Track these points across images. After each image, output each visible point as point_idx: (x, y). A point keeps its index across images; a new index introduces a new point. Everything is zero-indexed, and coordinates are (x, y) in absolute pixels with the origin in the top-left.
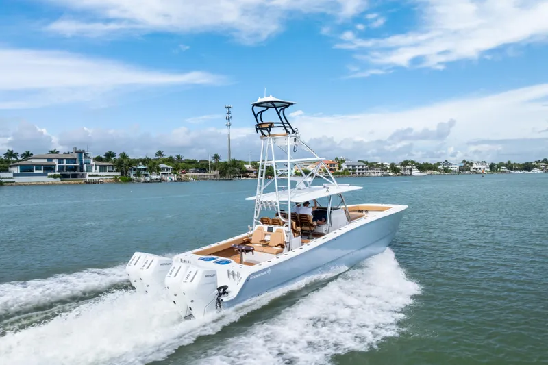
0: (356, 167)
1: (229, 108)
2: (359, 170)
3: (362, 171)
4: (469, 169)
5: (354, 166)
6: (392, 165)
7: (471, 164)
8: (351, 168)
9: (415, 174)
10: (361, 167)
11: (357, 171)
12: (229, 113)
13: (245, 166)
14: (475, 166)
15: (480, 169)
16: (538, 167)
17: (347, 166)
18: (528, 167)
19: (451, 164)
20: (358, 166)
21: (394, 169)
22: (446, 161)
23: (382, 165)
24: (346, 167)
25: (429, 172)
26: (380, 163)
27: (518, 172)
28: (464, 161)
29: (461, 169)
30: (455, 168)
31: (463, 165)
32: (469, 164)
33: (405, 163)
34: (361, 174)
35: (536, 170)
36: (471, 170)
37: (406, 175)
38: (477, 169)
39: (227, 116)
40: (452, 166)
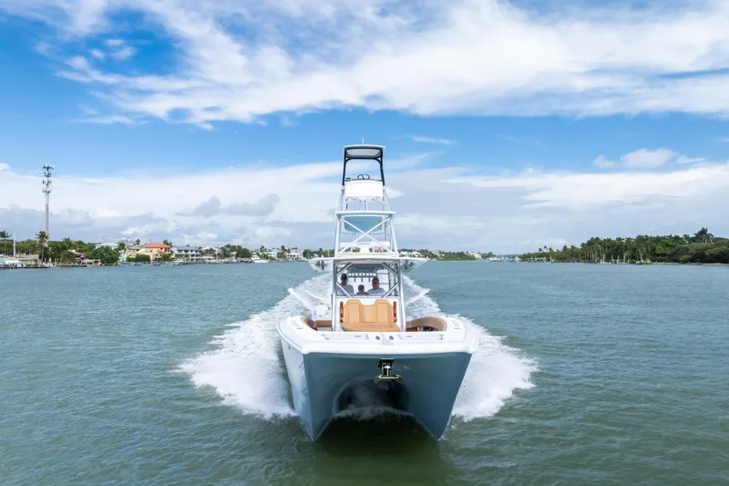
0: (189, 253)
1: (48, 168)
2: (193, 255)
3: (195, 258)
4: (285, 257)
7: (289, 251)
8: (183, 253)
11: (190, 257)
14: (291, 253)
17: (179, 251)
20: (187, 251)
22: (263, 247)
23: (211, 250)
24: (177, 252)
28: (281, 248)
29: (280, 255)
30: (274, 254)
31: (280, 251)
32: (285, 250)
34: (195, 261)
38: (292, 256)
39: (46, 179)
40: (272, 253)
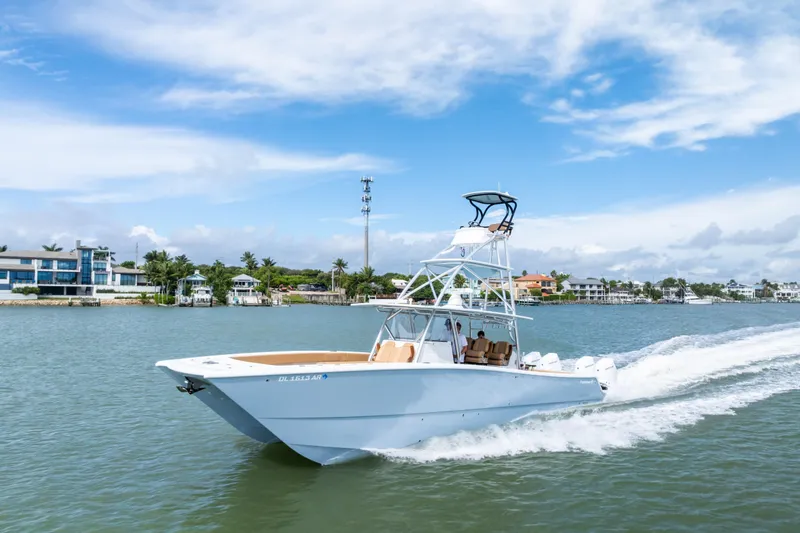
0: (587, 288)
1: (367, 181)
2: (592, 292)
3: (597, 295)
4: (771, 296)
5: (583, 286)
6: (648, 284)
7: (775, 287)
8: (578, 288)
9: (691, 302)
10: (595, 288)
11: (588, 294)
12: (367, 190)
13: (393, 281)
14: (781, 290)
15: (789, 294)
17: (572, 285)
19: (742, 286)
20: (591, 286)
21: (649, 290)
22: (732, 281)
23: (631, 285)
24: (569, 288)
26: (627, 282)
28: (764, 282)
29: (760, 294)
30: (749, 292)
31: (761, 287)
32: (771, 286)
33: (669, 283)
34: (595, 299)
36: (776, 296)
38: (783, 295)
39: (365, 195)
40: (745, 289)
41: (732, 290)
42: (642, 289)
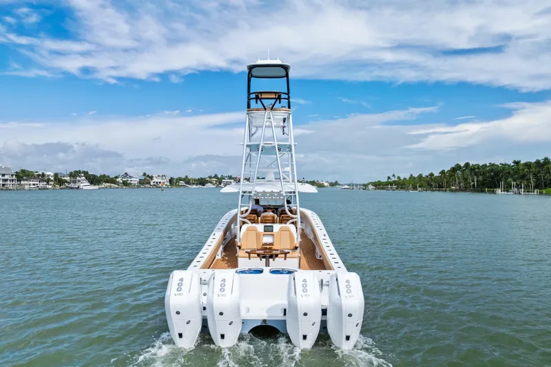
2: (5, 180)
4: (149, 183)
6: (56, 175)
7: (151, 178)
9: (84, 188)
14: (155, 180)
15: (160, 183)
16: (211, 182)
18: (202, 182)
19: (131, 177)
20: (3, 175)
21: (59, 180)
22: (126, 174)
23: (43, 175)
25: (104, 185)
26: (40, 173)
27: (194, 186)
28: (145, 174)
29: (141, 182)
30: (135, 181)
31: (143, 178)
32: (149, 177)
33: (74, 175)
35: (209, 185)
36: (152, 184)
37: (72, 188)
38: (157, 183)
40: (132, 179)
41: (124, 179)
42: (52, 178)
